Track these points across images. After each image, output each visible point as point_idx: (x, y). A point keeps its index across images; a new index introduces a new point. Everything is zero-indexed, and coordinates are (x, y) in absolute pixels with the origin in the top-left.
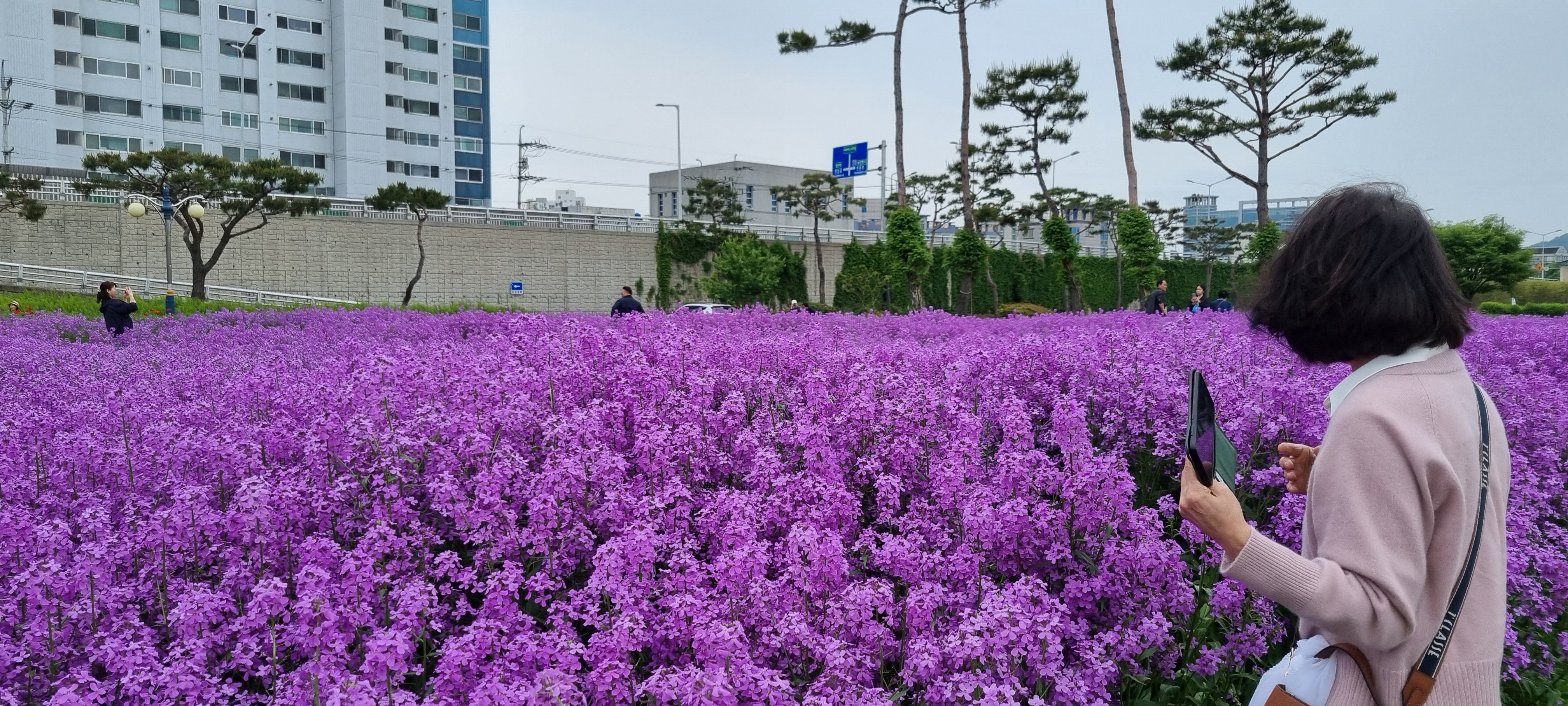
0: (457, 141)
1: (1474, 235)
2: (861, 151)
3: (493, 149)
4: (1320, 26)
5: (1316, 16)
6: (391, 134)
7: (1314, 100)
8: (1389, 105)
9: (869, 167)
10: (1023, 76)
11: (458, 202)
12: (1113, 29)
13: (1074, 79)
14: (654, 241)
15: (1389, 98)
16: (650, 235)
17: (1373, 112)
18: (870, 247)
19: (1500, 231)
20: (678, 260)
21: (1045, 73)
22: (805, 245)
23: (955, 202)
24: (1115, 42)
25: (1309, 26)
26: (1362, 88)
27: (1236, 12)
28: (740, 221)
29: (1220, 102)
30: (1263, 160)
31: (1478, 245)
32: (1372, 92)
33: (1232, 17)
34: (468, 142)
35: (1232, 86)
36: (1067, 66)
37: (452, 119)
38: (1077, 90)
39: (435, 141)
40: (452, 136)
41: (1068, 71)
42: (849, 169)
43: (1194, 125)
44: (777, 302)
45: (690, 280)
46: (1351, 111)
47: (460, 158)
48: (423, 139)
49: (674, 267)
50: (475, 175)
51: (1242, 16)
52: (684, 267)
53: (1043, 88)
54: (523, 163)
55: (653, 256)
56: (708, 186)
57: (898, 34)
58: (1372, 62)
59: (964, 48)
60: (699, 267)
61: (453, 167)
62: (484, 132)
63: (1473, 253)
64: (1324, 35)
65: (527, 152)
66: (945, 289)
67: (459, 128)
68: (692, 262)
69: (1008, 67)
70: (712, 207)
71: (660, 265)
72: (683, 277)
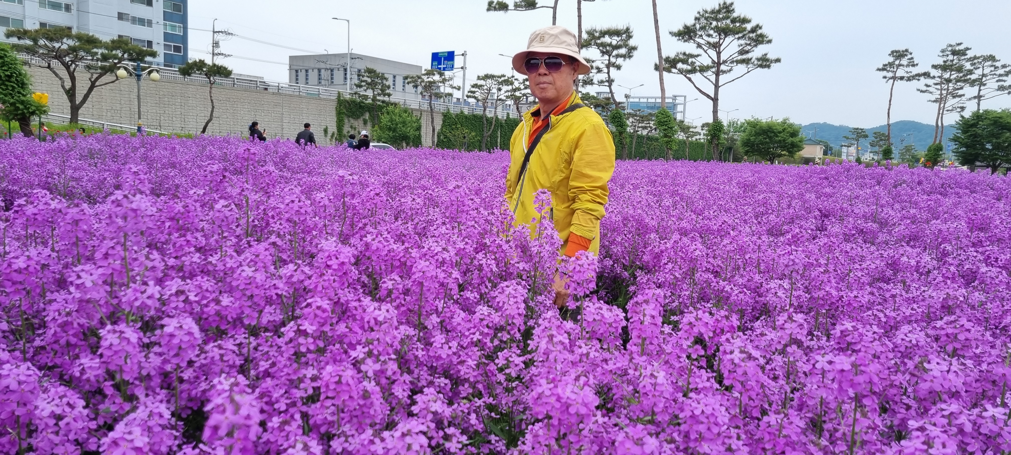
0: (165, 25)
1: (778, 127)
2: (450, 56)
3: (190, 32)
4: (749, 21)
5: (748, 17)
6: (121, 16)
7: (740, 58)
8: (778, 64)
9: (455, 66)
10: (603, 34)
11: (165, 66)
12: (655, 14)
13: (630, 37)
14: (335, 104)
15: (778, 60)
16: (333, 100)
17: (769, 67)
18: (457, 115)
19: (791, 125)
20: (349, 117)
21: (617, 33)
22: (421, 111)
24: (656, 21)
25: (745, 21)
26: (766, 55)
27: (709, 10)
28: (389, 95)
29: (698, 56)
30: (717, 86)
31: (780, 132)
32: (771, 56)
33: (706, 12)
34: (172, 26)
35: (699, 46)
36: (628, 29)
37: (162, 10)
38: (632, 43)
39: (150, 23)
40: (162, 22)
41: (627, 33)
42: (442, 66)
43: (685, 67)
44: (404, 144)
45: (355, 129)
46: (761, 66)
47: (167, 37)
48: (141, 22)
49: (346, 121)
50: (177, 49)
51: (713, 12)
52: (352, 121)
53: (615, 40)
54: (216, 44)
55: (334, 113)
56: (370, 71)
57: (555, 8)
58: (770, 41)
59: (580, 16)
60: (361, 121)
61: (162, 42)
62: (183, 20)
63: (777, 136)
64: (749, 26)
65: (218, 37)
66: (497, 142)
67: (167, 16)
68: (357, 117)
69: (598, 28)
70: (372, 85)
71: (338, 119)
72: (351, 127)
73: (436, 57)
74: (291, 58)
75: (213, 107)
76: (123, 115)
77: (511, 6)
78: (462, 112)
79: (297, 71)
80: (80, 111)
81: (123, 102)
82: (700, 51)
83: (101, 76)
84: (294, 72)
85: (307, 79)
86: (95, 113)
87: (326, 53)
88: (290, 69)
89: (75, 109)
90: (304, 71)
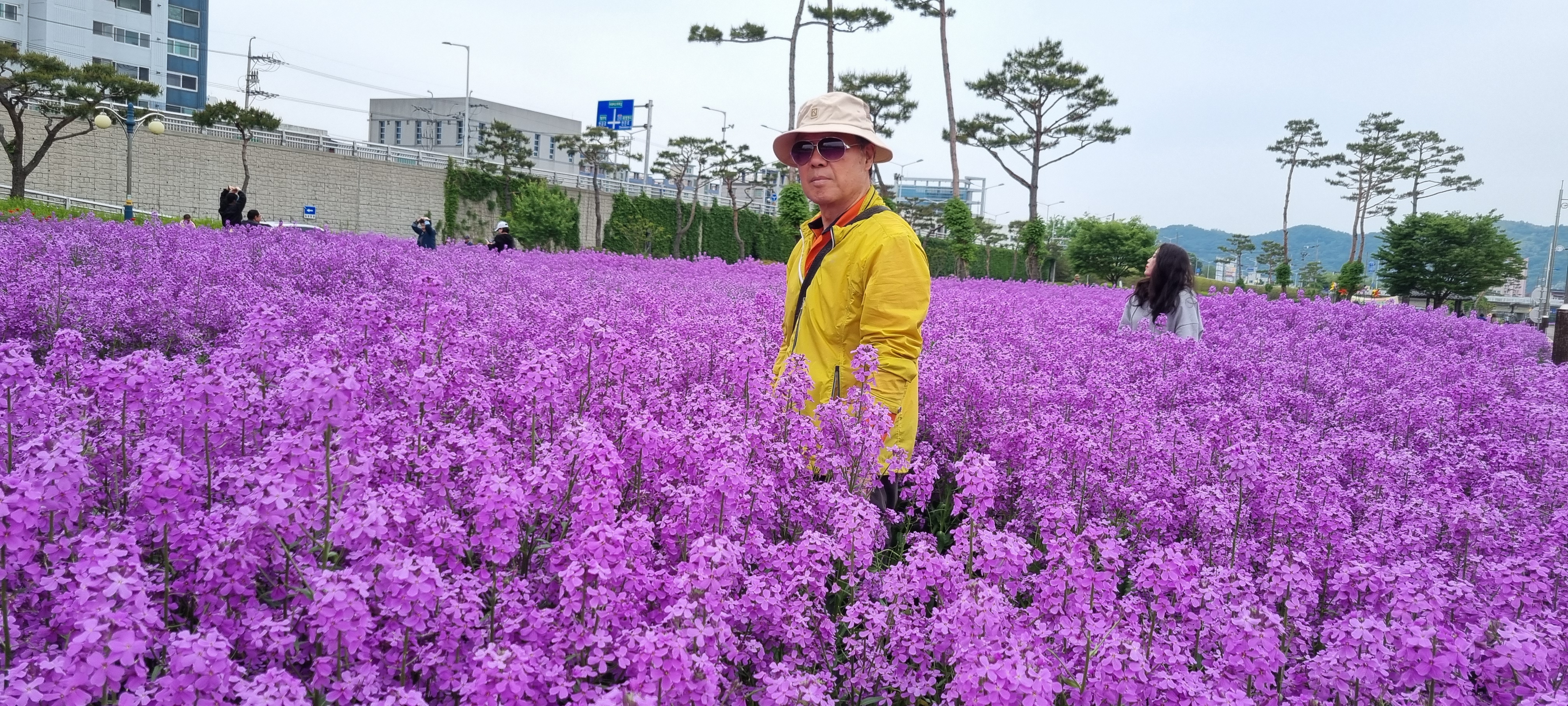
0: (170, 44)
1: (1124, 231)
2: (627, 107)
3: (211, 58)
4: (1083, 71)
5: (1083, 64)
6: (98, 28)
7: (1070, 125)
8: (1126, 136)
9: (635, 123)
10: (866, 81)
11: (168, 108)
12: (945, 55)
13: (906, 88)
14: (443, 177)
15: (1126, 131)
16: (440, 171)
17: (1112, 140)
18: (636, 199)
19: (1143, 229)
20: (465, 197)
21: (886, 81)
22: (580, 192)
23: (716, 164)
24: (946, 66)
25: (1078, 70)
26: (1108, 122)
27: (1025, 51)
28: (530, 165)
29: (1008, 120)
30: (1036, 167)
31: (1127, 239)
32: (1116, 124)
33: (1021, 54)
34: (181, 46)
35: (1010, 105)
36: (903, 76)
37: (166, 20)
38: (909, 97)
39: (145, 40)
40: (165, 38)
41: (902, 82)
42: (614, 123)
43: (988, 136)
44: (552, 243)
45: (474, 217)
46: (1101, 139)
47: (173, 63)
48: (132, 37)
49: (460, 204)
50: (189, 83)
51: (1030, 55)
52: (470, 203)
53: (883, 92)
54: (252, 77)
55: (441, 191)
56: (502, 128)
57: (793, 40)
58: (1114, 102)
59: (831, 54)
60: (484, 205)
61: (164, 71)
62: (201, 37)
63: (1123, 245)
64: (1083, 79)
65: (256, 66)
66: (697, 243)
67: (173, 30)
68: (478, 199)
69: (859, 74)
70: (502, 149)
71: (448, 200)
72: (469, 214)
73: (604, 108)
74: (374, 102)
75: (247, 177)
76: (98, 186)
77: (726, 35)
78: (644, 195)
79: (382, 123)
80: (28, 179)
81: (98, 165)
82: (1010, 113)
83: (65, 122)
84: (377, 124)
85: (398, 136)
86: (52, 181)
87: (429, 96)
88: (372, 120)
89: (20, 175)
90: (393, 124)
